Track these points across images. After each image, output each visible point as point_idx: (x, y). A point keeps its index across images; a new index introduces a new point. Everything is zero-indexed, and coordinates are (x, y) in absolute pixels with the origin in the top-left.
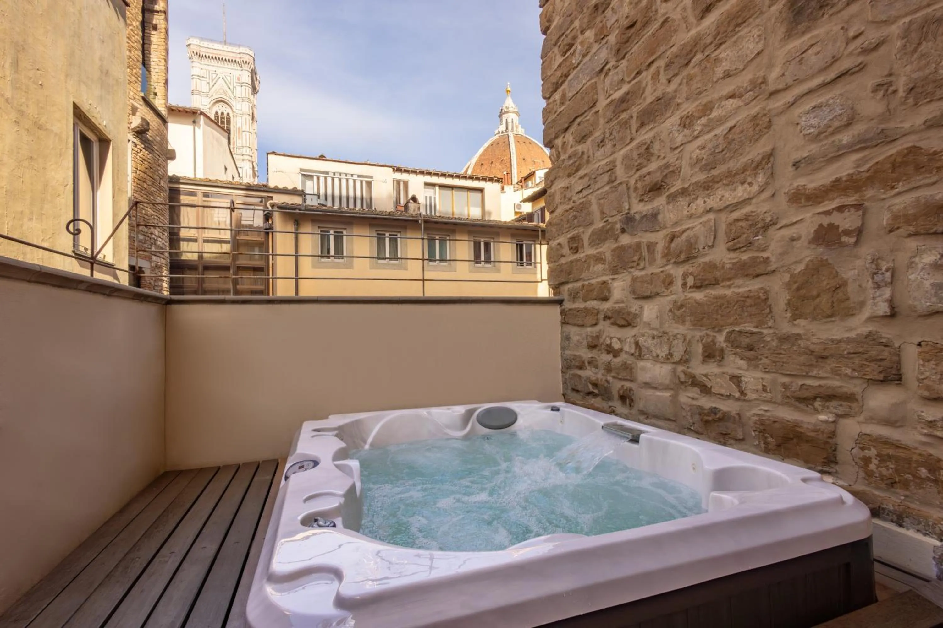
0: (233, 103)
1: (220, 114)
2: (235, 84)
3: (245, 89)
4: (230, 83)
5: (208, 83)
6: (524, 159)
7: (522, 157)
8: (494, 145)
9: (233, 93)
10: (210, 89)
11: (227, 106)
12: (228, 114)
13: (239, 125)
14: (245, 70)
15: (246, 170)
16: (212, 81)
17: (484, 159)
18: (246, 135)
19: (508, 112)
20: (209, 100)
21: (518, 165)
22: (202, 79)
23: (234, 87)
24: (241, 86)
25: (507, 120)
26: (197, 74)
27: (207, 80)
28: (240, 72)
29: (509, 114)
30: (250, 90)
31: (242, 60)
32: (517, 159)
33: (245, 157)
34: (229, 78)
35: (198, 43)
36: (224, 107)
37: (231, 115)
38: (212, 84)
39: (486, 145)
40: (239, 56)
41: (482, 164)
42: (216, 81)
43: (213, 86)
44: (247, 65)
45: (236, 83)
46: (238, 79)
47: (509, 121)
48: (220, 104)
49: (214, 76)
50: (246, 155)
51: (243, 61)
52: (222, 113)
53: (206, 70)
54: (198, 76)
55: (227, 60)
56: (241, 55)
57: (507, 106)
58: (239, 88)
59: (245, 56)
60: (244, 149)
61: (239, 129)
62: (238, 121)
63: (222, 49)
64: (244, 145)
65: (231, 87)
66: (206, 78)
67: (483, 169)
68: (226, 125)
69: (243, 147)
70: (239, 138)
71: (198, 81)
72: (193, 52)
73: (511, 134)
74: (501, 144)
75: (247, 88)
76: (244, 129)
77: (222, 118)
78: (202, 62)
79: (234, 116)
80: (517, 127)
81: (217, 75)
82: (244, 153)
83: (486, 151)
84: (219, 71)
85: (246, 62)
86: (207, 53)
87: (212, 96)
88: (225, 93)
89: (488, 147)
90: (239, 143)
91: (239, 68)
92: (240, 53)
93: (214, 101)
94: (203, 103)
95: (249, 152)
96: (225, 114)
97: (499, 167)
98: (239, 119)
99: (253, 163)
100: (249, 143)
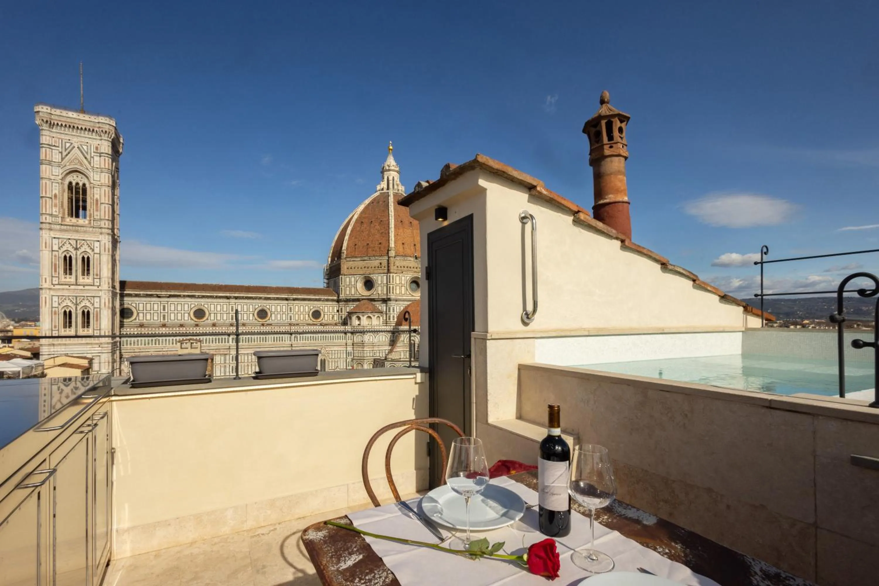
0: (91, 174)
1: (74, 184)
2: (93, 154)
3: (105, 159)
4: (87, 153)
5: (61, 153)
6: (402, 222)
7: (399, 220)
8: (375, 203)
9: (90, 163)
10: (62, 159)
11: (83, 176)
12: (84, 185)
13: (97, 196)
14: (105, 140)
15: (105, 244)
16: (66, 150)
17: (365, 218)
18: (105, 207)
19: (389, 170)
20: (61, 171)
21: (395, 227)
22: (53, 148)
23: (91, 157)
24: (100, 156)
25: (388, 177)
26: (47, 143)
27: (60, 149)
28: (99, 142)
29: (391, 172)
30: (110, 160)
31: (101, 129)
32: (395, 220)
33: (103, 230)
34: (85, 147)
35: (49, 111)
36: (80, 177)
37: (87, 186)
38: (64, 154)
39: (367, 202)
40: (98, 125)
41: (362, 222)
42: (71, 151)
43: (67, 155)
44: (106, 135)
45: (94, 152)
46: (97, 148)
47: (391, 178)
48: (75, 175)
49: (68, 145)
50: (105, 228)
51: (102, 131)
52: (77, 184)
53: (59, 138)
54: (49, 145)
55: (84, 128)
56: (100, 125)
57: (389, 164)
58: (97, 159)
59: (104, 126)
60: (102, 223)
61: (97, 201)
62: (95, 192)
63: (78, 117)
64: (103, 217)
65: (88, 157)
66: (58, 147)
67: (362, 228)
68: (81, 196)
69: (101, 219)
70: (97, 210)
71: (48, 149)
72: (43, 120)
73: (391, 192)
74: (381, 203)
75: (107, 159)
76: (103, 201)
77: (76, 188)
78: (54, 130)
79: (91, 187)
80: (397, 185)
81: (72, 144)
82: (103, 226)
83: (366, 208)
84: (74, 140)
85: (106, 132)
86: (60, 121)
87: (65, 166)
88: (81, 164)
89: (369, 204)
90: (97, 215)
91: (98, 138)
92: (99, 123)
93: (68, 171)
94: (54, 174)
95: (108, 224)
96: (81, 184)
97: (378, 227)
98: (96, 191)
99: (113, 235)
100: (108, 215)
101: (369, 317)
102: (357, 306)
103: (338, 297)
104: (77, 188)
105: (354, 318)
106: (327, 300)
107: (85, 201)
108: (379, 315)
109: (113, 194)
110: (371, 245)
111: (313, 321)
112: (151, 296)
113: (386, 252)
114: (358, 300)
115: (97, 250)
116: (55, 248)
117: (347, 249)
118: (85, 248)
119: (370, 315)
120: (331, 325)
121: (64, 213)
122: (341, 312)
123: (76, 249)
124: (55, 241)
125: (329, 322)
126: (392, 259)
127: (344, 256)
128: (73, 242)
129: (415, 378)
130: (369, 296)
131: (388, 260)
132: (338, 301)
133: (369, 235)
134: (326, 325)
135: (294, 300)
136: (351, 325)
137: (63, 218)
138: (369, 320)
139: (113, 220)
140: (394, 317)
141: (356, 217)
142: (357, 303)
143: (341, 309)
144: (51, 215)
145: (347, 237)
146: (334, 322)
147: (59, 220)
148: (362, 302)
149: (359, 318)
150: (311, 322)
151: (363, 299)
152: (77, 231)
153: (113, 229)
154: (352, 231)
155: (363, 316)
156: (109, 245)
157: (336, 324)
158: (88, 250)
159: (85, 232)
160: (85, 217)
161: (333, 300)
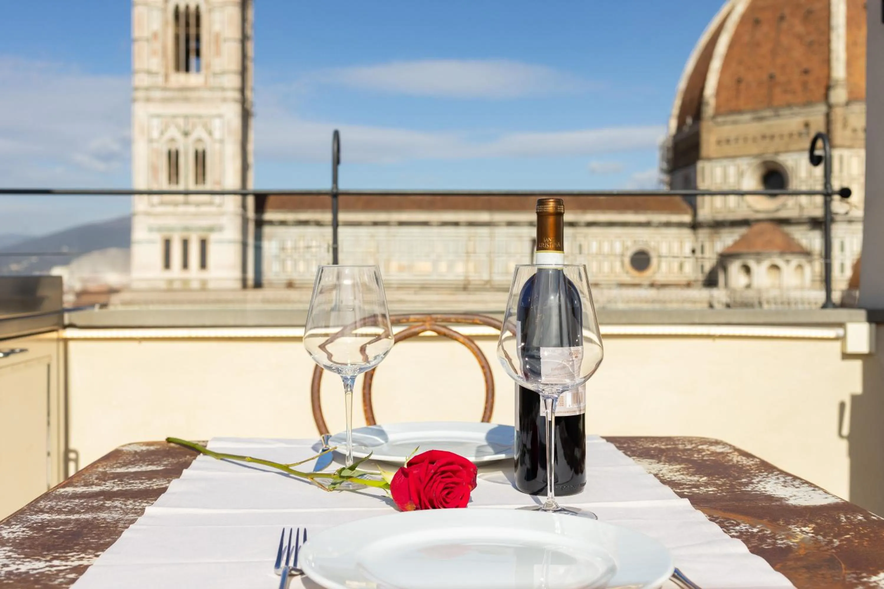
1: (182, 9)
12: (198, 8)
13: (217, 27)
15: (230, 120)
18: (230, 47)
33: (227, 93)
37: (203, 9)
50: (230, 89)
52: (187, 7)
60: (225, 79)
61: (217, 35)
62: (214, 18)
64: (226, 68)
67: (757, 35)
68: (193, 30)
69: (222, 72)
70: (217, 55)
76: (226, 35)
77: (185, 16)
79: (208, 11)
82: (226, 84)
95: (234, 81)
96: (192, 7)
97: (799, 28)
98: (217, 16)
99: (243, 101)
100: (235, 64)
101: (775, 267)
102: (743, 238)
103: (695, 214)
104: (187, 15)
105: (735, 268)
106: (668, 225)
107: (198, 39)
108: (803, 260)
109: (244, 20)
110: (781, 78)
111: (633, 276)
112: (305, 223)
113: (822, 91)
114: (745, 223)
115: (217, 135)
116: (155, 134)
117: (718, 94)
118: (199, 132)
119: (779, 262)
120: (676, 285)
121: (167, 68)
122: (702, 252)
123: (186, 134)
124: (155, 122)
125: (673, 278)
126: (838, 113)
127: (709, 110)
128: (181, 121)
129: (842, 339)
130: (777, 210)
131: (828, 116)
132: (695, 226)
133: (774, 53)
134: (664, 286)
135: (590, 224)
136: (726, 285)
137: (166, 77)
138: (774, 272)
139: (243, 72)
140: (842, 266)
141: (735, 18)
142: (743, 230)
143: (702, 248)
144: (149, 73)
145: (716, 65)
146: (683, 279)
147: (160, 80)
148: (756, 228)
149: (747, 269)
150: (627, 279)
151: (758, 221)
152: (186, 100)
153: (243, 90)
154: (731, 46)
155: (759, 262)
156: (236, 122)
157: (688, 285)
158: (204, 135)
159: (200, 100)
160: (198, 70)
161: (680, 225)
